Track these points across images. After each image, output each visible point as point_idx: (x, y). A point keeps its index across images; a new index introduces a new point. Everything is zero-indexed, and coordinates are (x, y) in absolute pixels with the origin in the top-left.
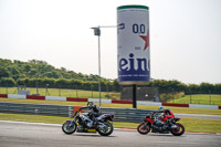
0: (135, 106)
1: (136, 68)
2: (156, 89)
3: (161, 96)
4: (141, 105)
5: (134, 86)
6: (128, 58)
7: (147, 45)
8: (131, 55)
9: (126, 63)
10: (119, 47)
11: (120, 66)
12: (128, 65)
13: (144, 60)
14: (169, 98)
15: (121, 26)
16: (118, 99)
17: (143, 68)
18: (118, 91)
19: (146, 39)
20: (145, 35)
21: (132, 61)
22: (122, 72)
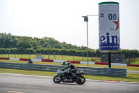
0: (110, 66)
1: (111, 42)
2: (123, 55)
3: (127, 60)
4: (114, 65)
5: (110, 53)
6: (105, 36)
7: (118, 27)
8: (108, 34)
9: (104, 39)
10: (100, 29)
11: (101, 41)
12: (106, 40)
13: (116, 37)
14: (132, 61)
15: (101, 15)
16: (99, 62)
17: (115, 42)
19: (117, 23)
20: (117, 20)
21: (108, 37)
22: (102, 45)
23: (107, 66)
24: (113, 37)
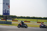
1: (7, 12)
5: (6, 16)
6: (5, 10)
8: (6, 10)
9: (4, 11)
10: (3, 8)
12: (5, 12)
13: (9, 11)
15: (4, 3)
18: (3, 17)
19: (9, 6)
20: (9, 5)
21: (6, 11)
23: (5, 21)
24: (7, 11)
